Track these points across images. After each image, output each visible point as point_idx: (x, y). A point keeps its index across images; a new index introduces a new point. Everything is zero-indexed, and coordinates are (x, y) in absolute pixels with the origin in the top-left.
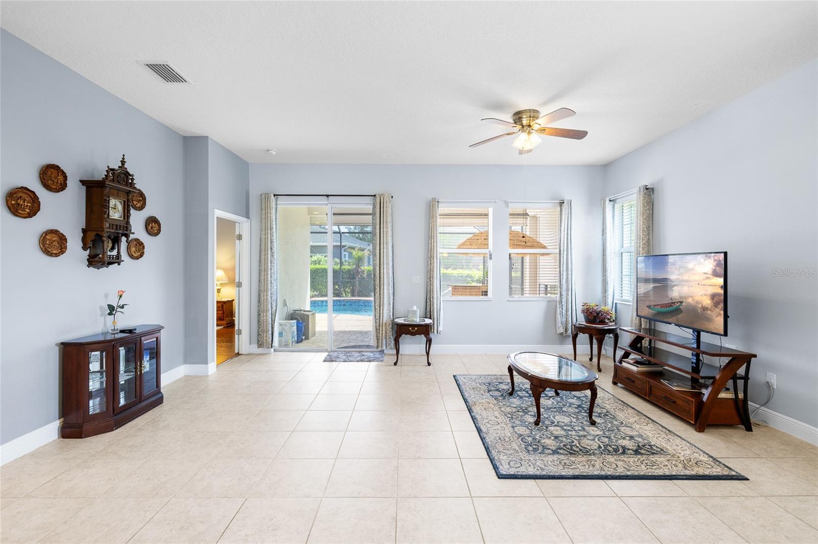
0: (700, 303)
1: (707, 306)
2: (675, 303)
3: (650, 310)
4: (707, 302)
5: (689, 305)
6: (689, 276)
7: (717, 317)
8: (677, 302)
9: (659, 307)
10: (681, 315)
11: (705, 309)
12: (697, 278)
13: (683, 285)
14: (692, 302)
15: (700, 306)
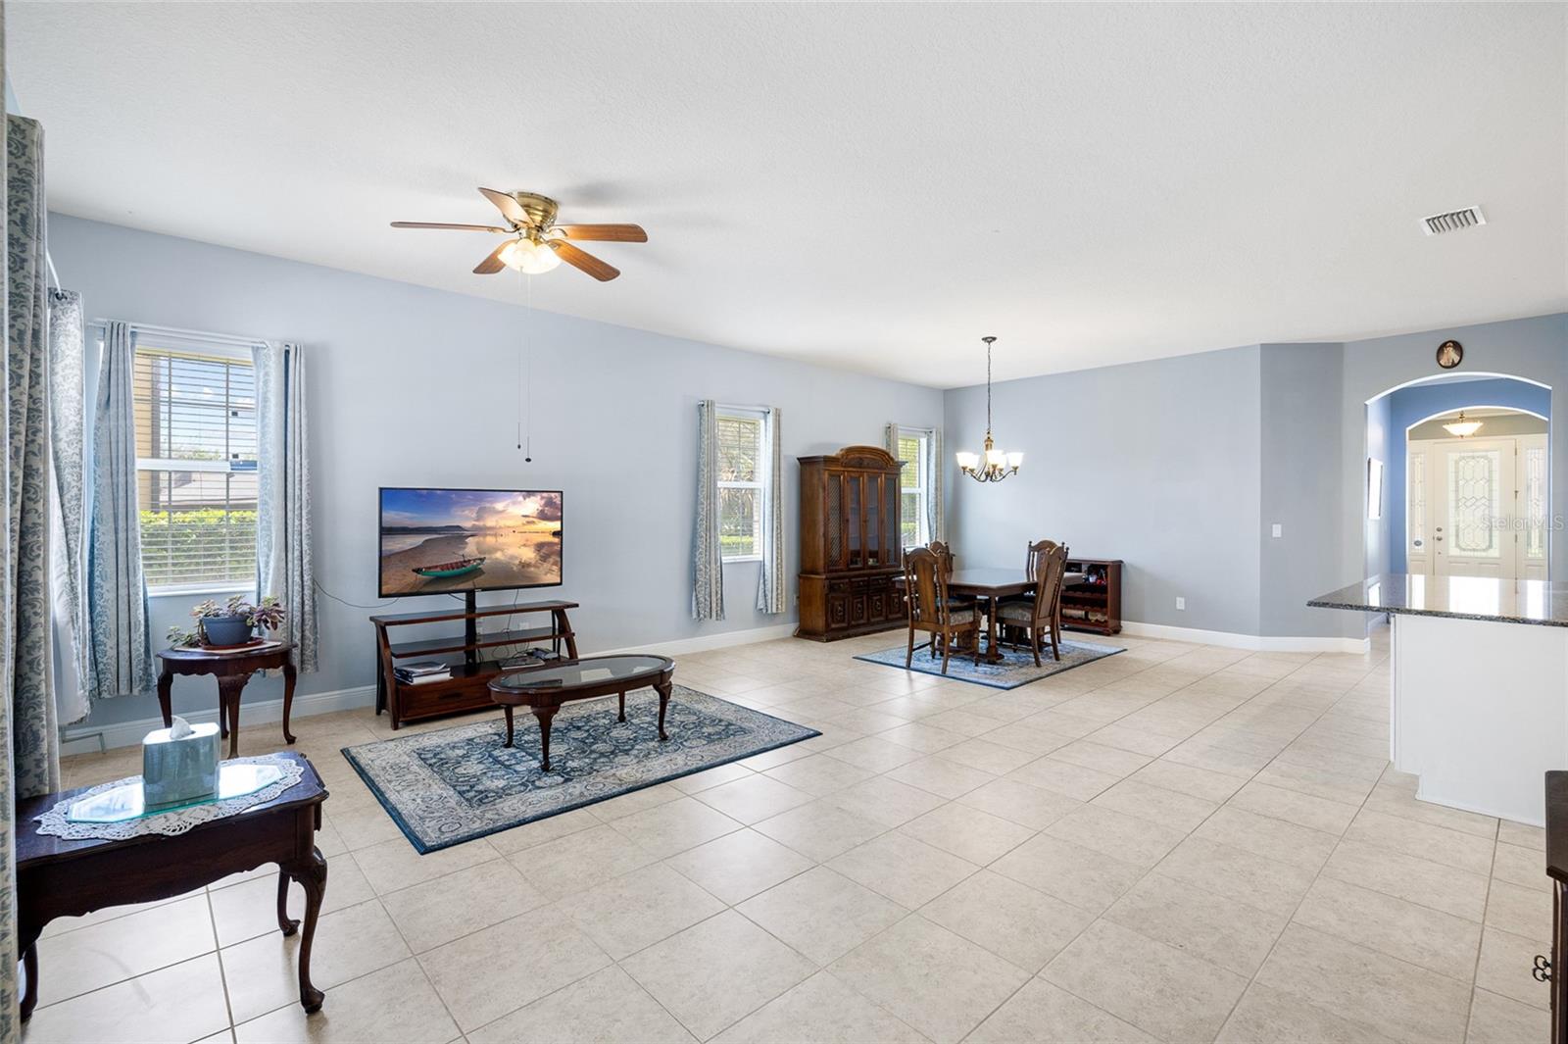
0: (516, 558)
1: (529, 561)
2: (469, 561)
3: (419, 576)
4: (529, 555)
6: (497, 521)
8: (474, 560)
9: (439, 569)
10: (483, 577)
12: (509, 523)
13: (485, 535)
14: (502, 558)
15: (517, 562)
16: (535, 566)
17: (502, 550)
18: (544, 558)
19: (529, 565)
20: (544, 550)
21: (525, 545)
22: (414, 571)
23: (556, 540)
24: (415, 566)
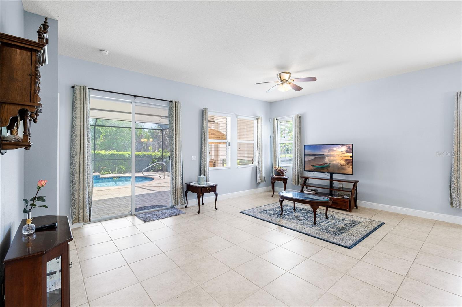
0: (340, 163)
1: (343, 164)
2: (326, 163)
3: (313, 167)
4: (343, 162)
5: (334, 164)
6: (334, 153)
7: (348, 168)
8: (328, 163)
9: (318, 165)
11: (342, 165)
12: (338, 153)
13: (331, 157)
14: (336, 163)
15: (340, 164)
16: (345, 166)
17: (335, 161)
18: (348, 164)
19: (343, 165)
20: (348, 161)
21: (342, 160)
22: (312, 166)
23: (351, 159)
24: (312, 164)
